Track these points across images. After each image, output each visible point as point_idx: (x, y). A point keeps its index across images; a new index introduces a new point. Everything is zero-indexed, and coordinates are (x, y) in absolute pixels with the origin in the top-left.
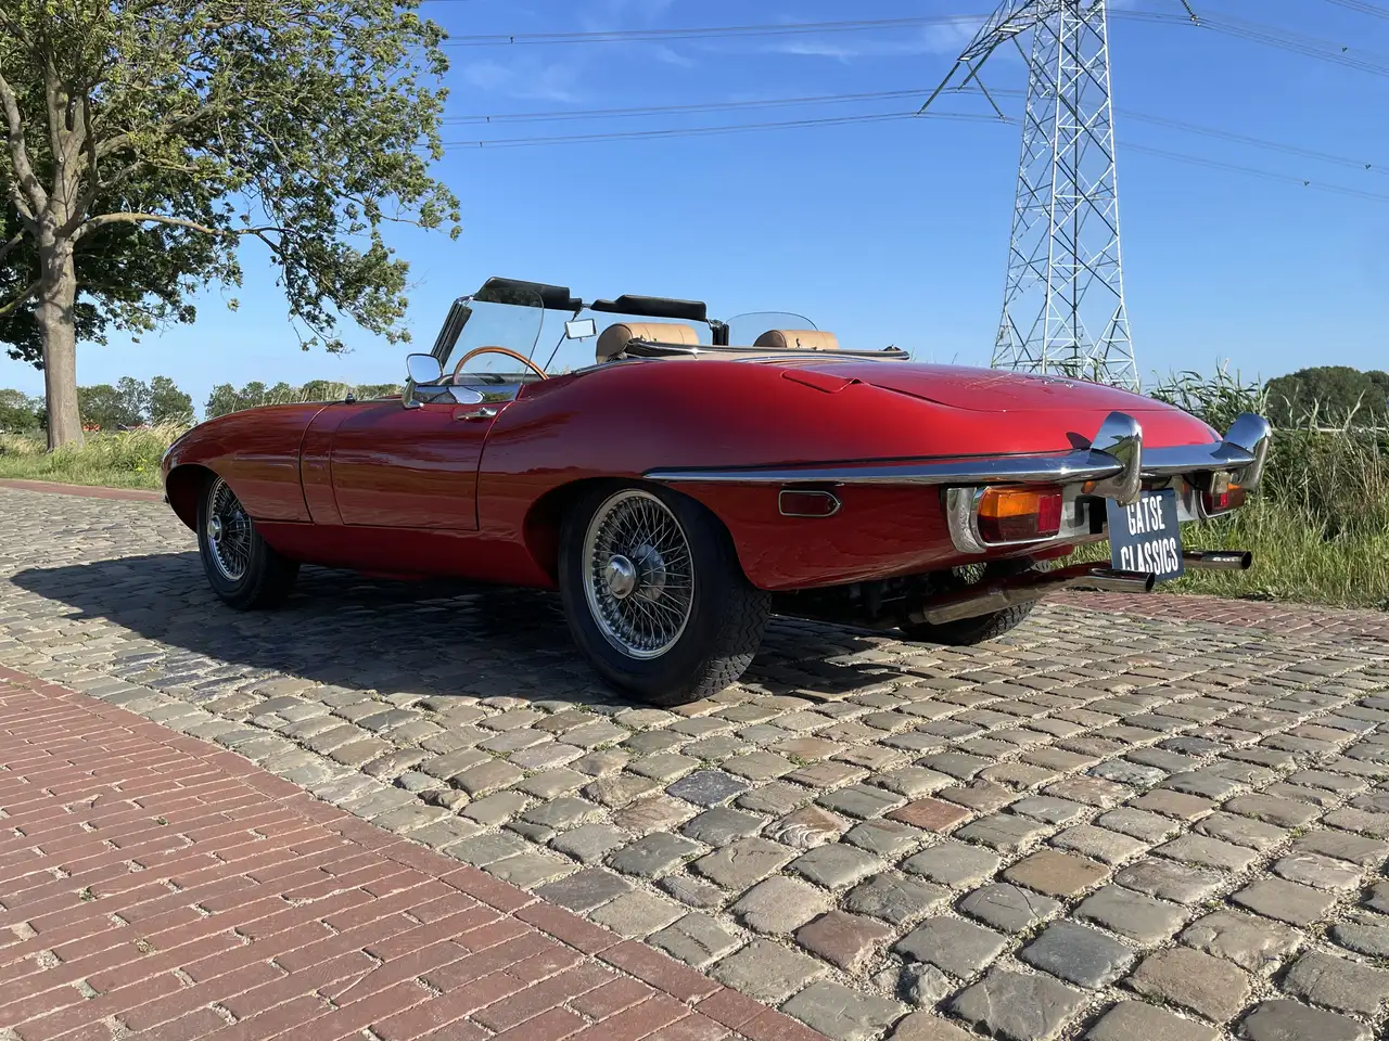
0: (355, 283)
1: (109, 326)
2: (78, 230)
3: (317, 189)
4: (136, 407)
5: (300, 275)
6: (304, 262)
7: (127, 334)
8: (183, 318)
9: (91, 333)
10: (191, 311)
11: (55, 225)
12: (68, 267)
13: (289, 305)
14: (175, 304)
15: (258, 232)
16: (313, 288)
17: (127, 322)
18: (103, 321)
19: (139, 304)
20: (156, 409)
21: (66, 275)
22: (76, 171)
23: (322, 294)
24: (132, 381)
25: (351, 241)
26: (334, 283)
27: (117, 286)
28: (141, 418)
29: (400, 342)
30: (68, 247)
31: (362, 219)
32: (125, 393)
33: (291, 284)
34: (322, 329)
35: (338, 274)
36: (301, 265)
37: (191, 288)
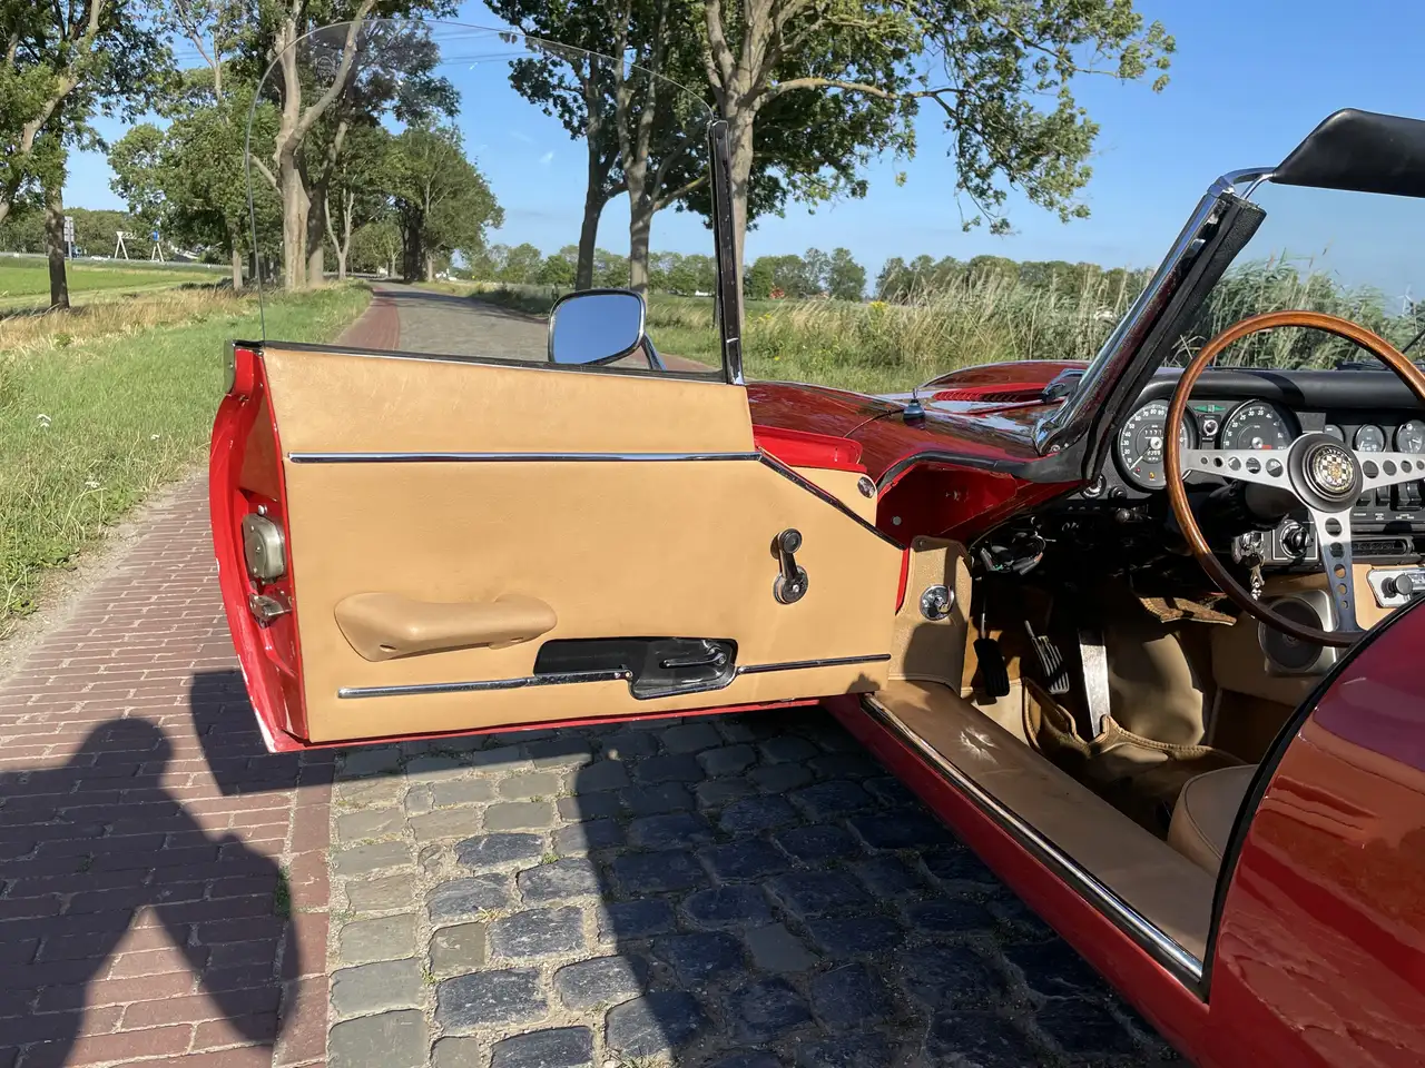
0: (1034, 150)
1: (790, 198)
2: (758, 99)
3: (1005, 42)
4: (817, 276)
5: (974, 142)
6: (979, 127)
7: (804, 205)
8: (854, 192)
9: (772, 206)
10: (863, 186)
11: (739, 93)
12: (747, 139)
13: (958, 177)
14: (849, 177)
15: (934, 94)
16: (985, 158)
17: (805, 193)
18: (784, 193)
19: (814, 176)
20: (833, 279)
21: (743, 146)
22: (763, 35)
23: (995, 165)
24: (817, 251)
25: (1036, 102)
26: (1009, 151)
27: (798, 159)
28: (819, 288)
29: (1074, 219)
30: (748, 117)
31: (1053, 75)
32: (809, 263)
33: (962, 154)
34: (988, 206)
35: (1015, 140)
36: (976, 131)
37: (864, 158)
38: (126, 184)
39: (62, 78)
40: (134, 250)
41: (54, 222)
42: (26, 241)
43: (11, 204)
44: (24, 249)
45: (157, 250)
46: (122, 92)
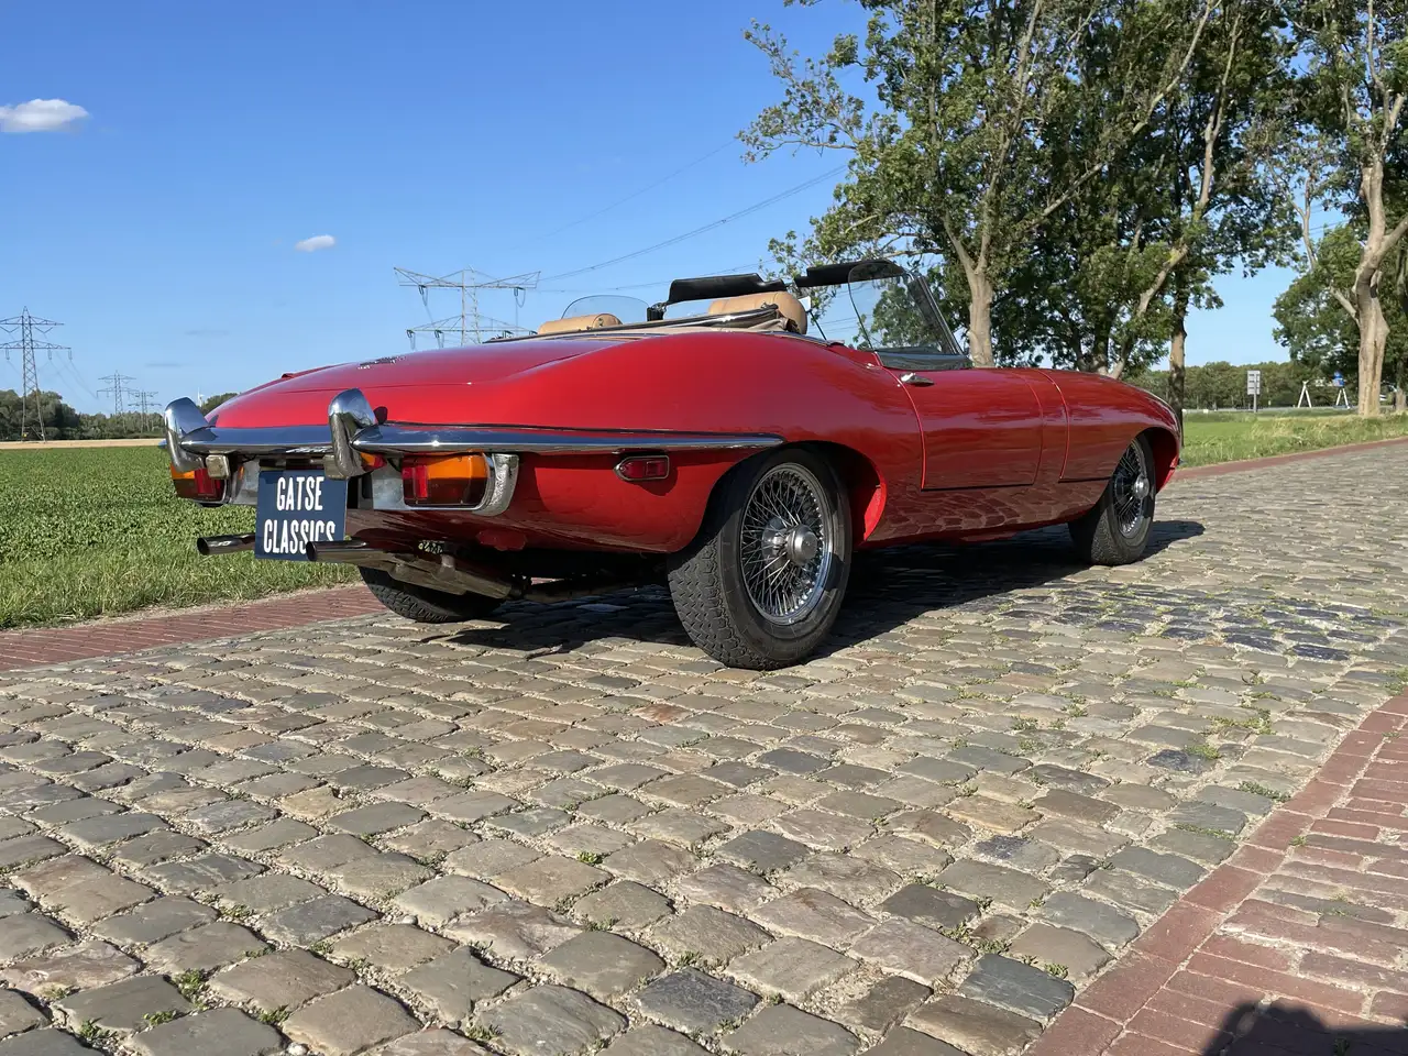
38: (1288, 333)
39: (1173, 250)
40: (1318, 398)
41: (1175, 375)
42: (1217, 398)
43: (1127, 364)
44: (1214, 406)
45: (1342, 396)
46: (1244, 251)
